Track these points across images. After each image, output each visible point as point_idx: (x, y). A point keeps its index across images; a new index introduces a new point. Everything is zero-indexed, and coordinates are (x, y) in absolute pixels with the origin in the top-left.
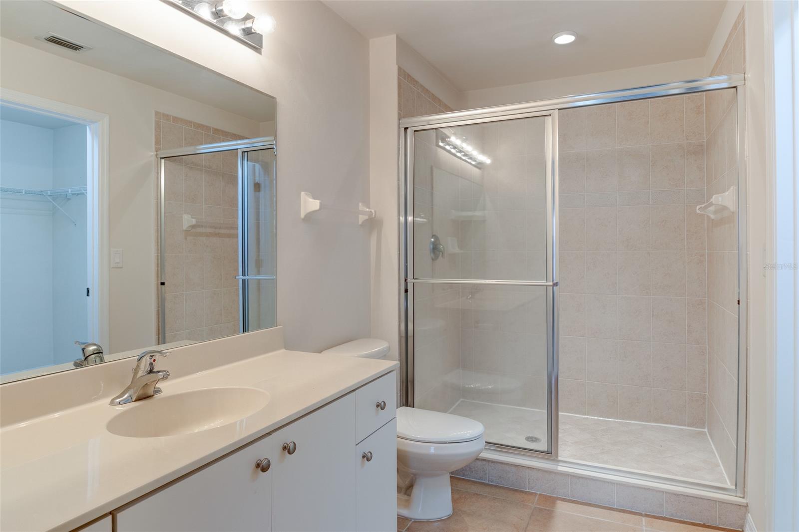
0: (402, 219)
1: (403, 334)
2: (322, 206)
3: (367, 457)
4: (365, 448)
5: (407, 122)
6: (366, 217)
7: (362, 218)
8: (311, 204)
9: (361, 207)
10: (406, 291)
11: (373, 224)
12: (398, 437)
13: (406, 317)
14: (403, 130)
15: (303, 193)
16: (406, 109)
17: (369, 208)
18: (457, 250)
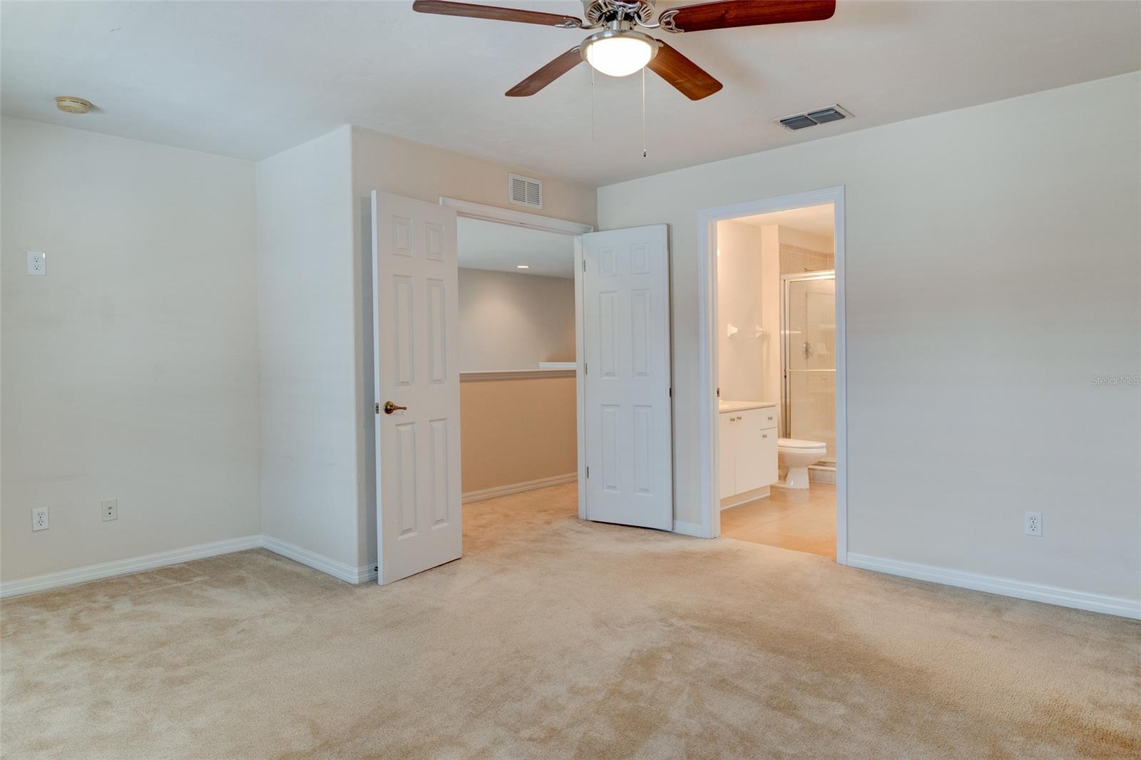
0: (783, 332)
1: (784, 404)
2: (739, 330)
3: (764, 436)
4: (765, 432)
5: (784, 277)
6: (760, 334)
7: (758, 335)
8: (733, 330)
9: (758, 328)
10: (785, 377)
11: (765, 337)
12: (779, 446)
13: (785, 395)
14: (783, 281)
15: (729, 325)
16: (786, 268)
17: (762, 327)
18: (825, 352)
